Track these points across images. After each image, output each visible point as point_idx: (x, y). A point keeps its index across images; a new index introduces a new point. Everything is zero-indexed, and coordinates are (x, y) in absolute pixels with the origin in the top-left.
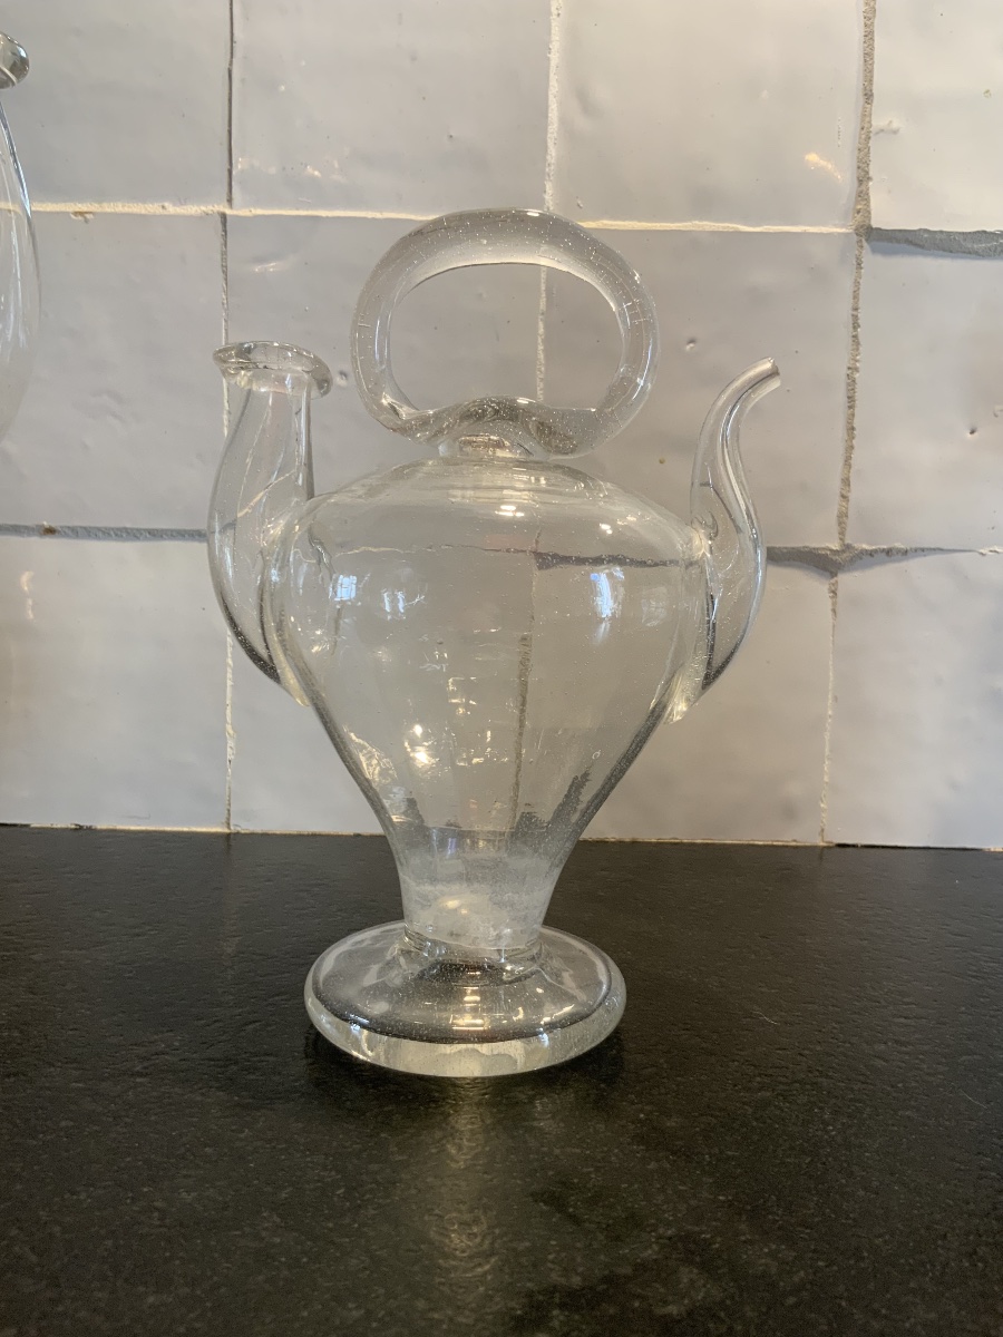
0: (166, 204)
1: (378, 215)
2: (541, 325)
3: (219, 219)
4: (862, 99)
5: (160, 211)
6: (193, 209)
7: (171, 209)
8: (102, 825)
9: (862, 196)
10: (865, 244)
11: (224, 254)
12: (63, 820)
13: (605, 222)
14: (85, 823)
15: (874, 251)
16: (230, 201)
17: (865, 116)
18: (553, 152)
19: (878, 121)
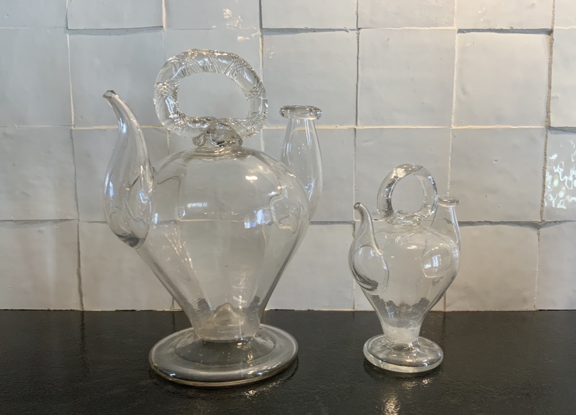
0: (337, 126)
1: (401, 127)
2: (450, 157)
3: (353, 130)
4: (548, 88)
5: (335, 128)
6: (345, 127)
7: (339, 127)
8: (316, 309)
9: (548, 117)
10: (549, 131)
11: (355, 140)
12: (304, 308)
13: (470, 126)
14: (311, 309)
15: (551, 133)
16: (356, 124)
17: (549, 93)
18: (454, 106)
19: (553, 95)
